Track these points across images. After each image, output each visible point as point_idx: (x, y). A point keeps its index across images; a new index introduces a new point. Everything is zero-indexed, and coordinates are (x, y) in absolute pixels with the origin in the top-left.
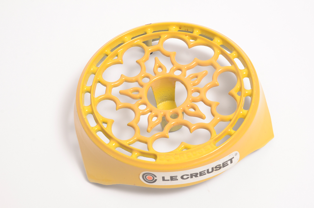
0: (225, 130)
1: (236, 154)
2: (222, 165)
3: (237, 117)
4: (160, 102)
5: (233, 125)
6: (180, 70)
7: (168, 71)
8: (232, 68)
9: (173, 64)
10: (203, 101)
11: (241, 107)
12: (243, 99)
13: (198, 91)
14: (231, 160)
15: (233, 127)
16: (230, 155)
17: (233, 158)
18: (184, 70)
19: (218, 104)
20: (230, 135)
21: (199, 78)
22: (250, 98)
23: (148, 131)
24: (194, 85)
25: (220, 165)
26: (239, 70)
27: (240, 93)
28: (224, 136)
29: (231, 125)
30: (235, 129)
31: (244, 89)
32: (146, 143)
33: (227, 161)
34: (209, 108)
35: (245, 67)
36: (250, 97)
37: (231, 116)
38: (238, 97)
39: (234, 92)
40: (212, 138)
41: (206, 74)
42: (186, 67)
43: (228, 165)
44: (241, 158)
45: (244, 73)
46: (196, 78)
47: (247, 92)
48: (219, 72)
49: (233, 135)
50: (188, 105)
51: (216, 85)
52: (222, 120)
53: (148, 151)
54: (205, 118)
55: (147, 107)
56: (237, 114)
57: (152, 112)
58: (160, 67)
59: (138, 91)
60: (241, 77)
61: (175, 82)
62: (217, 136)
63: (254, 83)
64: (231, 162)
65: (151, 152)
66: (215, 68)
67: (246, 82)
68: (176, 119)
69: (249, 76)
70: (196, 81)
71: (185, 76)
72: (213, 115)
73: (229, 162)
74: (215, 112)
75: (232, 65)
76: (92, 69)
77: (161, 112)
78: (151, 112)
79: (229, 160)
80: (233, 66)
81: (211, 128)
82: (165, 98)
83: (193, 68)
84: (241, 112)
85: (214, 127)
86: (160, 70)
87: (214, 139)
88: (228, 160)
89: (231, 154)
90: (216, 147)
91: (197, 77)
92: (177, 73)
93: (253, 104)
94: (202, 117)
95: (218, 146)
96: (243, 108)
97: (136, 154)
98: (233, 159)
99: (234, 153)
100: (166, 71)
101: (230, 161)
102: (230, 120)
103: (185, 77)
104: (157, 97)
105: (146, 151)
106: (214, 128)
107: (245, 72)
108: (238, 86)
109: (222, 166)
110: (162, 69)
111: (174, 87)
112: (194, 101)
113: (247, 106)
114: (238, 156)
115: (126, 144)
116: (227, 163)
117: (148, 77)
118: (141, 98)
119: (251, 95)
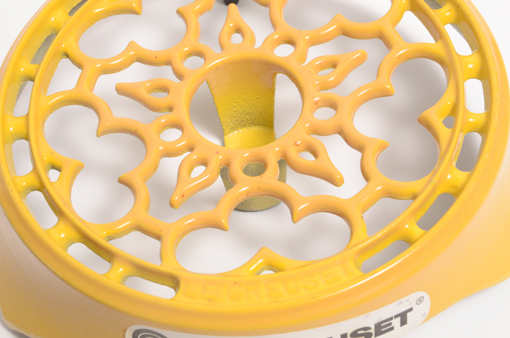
0: (393, 225)
1: (420, 300)
2: (373, 327)
3: (434, 190)
4: (233, 129)
5: (421, 213)
6: (291, 42)
7: (258, 45)
8: (438, 48)
9: (274, 26)
10: (341, 132)
11: (451, 161)
12: (459, 138)
13: (333, 106)
14: (403, 317)
15: (418, 218)
16: (401, 303)
17: (411, 310)
18: (301, 44)
19: (383, 147)
20: (408, 242)
21: (339, 68)
22: (478, 138)
23: (171, 205)
24: (325, 87)
25: (369, 328)
26: (456, 56)
27: (450, 121)
28: (388, 243)
29: (415, 212)
30: (427, 223)
31: (465, 109)
32: (159, 238)
33: (391, 319)
34: (358, 154)
35: (472, 50)
36: (481, 134)
37: (416, 185)
38: (444, 132)
39: (436, 115)
40: (352, 244)
41: (361, 61)
42: (307, 38)
43: (392, 329)
44: (434, 312)
45: (470, 66)
46: (333, 69)
47: (471, 120)
48: (399, 57)
49: (416, 241)
50: (299, 143)
51: (386, 94)
52: (391, 194)
53: (159, 263)
54: (342, 182)
55: (183, 134)
56: (435, 180)
57: (194, 152)
58: (238, 30)
59: (165, 89)
60: (460, 75)
61: (275, 74)
62: (367, 239)
63: (496, 95)
64: (404, 322)
65: (167, 267)
66: (388, 45)
67: (473, 91)
68: (258, 177)
69: (484, 75)
70: (329, 75)
71: (304, 61)
72: (366, 177)
73: (396, 322)
74: (372, 168)
75: (436, 41)
76: (52, 19)
77: (217, 153)
78: (191, 149)
79: (396, 317)
80: (440, 43)
81: (354, 213)
82: (247, 117)
83: (328, 40)
84: (449, 177)
85: (363, 212)
86: (237, 38)
87: (356, 248)
88: (393, 315)
89: (404, 299)
90: (359, 273)
91: (334, 66)
92: (283, 52)
93: (486, 155)
94: (332, 179)
95: (367, 270)
96: (454, 164)
97: (121, 269)
98: (409, 314)
99: (413, 298)
100: (253, 41)
101: (399, 319)
102: (414, 197)
103: (304, 64)
104: (225, 112)
105: (155, 264)
106: (363, 216)
107: (473, 65)
108: (447, 101)
109: (372, 331)
110: (243, 36)
111: (273, 91)
112: (317, 131)
113: (467, 161)
114: (426, 306)
115: (99, 236)
116: (390, 324)
117: (200, 54)
118: (171, 109)
119: (483, 130)
